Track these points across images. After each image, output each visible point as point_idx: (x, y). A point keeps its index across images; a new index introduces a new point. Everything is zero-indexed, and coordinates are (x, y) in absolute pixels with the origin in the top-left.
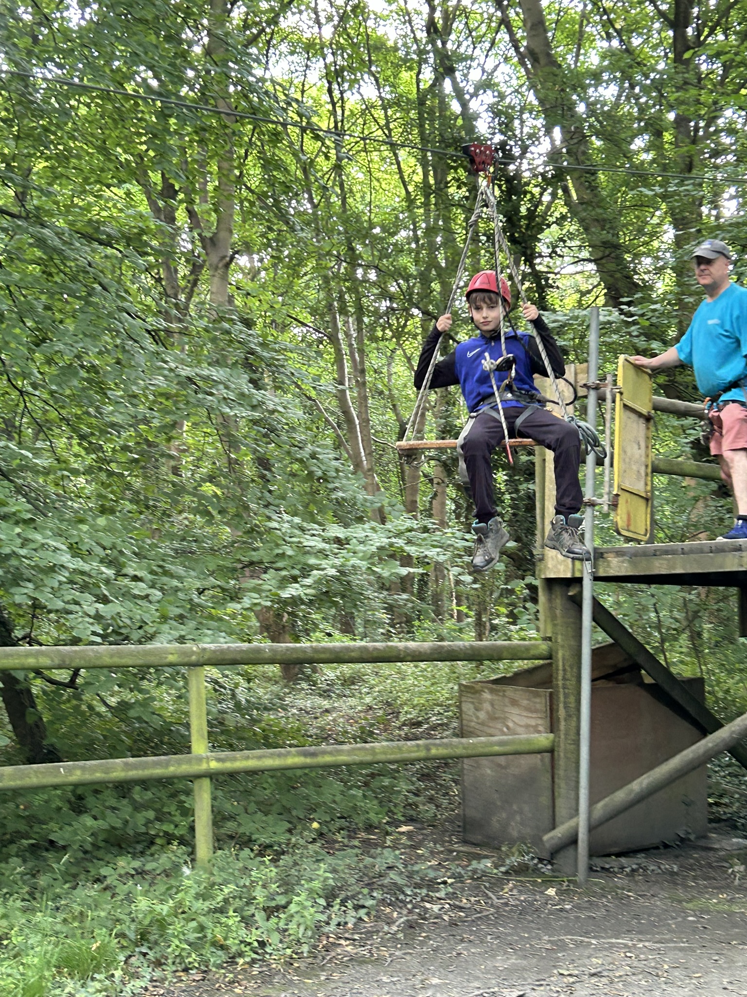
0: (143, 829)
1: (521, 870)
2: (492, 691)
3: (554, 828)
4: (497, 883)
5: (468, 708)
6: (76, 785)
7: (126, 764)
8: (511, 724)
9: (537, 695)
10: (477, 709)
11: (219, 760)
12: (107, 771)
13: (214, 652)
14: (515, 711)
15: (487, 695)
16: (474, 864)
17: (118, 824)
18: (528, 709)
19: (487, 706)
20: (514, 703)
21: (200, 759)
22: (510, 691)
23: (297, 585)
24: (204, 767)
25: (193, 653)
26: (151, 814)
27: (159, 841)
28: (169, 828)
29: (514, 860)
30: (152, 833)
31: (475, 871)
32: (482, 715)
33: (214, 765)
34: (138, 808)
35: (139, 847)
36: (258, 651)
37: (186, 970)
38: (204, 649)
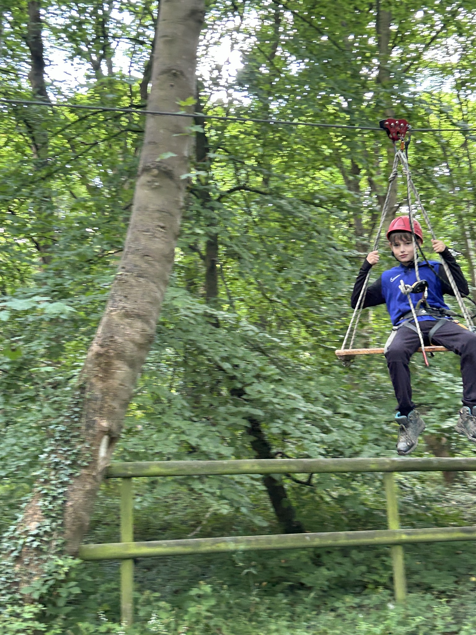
0: (359, 578)
6: (316, 548)
7: (348, 535)
11: (408, 534)
12: (336, 539)
13: (400, 462)
17: (343, 573)
21: (394, 533)
23: (452, 419)
24: (397, 538)
25: (387, 463)
26: (363, 568)
27: (370, 586)
28: (376, 577)
30: (366, 580)
33: (404, 537)
34: (355, 564)
35: (358, 590)
36: (429, 462)
38: (393, 461)
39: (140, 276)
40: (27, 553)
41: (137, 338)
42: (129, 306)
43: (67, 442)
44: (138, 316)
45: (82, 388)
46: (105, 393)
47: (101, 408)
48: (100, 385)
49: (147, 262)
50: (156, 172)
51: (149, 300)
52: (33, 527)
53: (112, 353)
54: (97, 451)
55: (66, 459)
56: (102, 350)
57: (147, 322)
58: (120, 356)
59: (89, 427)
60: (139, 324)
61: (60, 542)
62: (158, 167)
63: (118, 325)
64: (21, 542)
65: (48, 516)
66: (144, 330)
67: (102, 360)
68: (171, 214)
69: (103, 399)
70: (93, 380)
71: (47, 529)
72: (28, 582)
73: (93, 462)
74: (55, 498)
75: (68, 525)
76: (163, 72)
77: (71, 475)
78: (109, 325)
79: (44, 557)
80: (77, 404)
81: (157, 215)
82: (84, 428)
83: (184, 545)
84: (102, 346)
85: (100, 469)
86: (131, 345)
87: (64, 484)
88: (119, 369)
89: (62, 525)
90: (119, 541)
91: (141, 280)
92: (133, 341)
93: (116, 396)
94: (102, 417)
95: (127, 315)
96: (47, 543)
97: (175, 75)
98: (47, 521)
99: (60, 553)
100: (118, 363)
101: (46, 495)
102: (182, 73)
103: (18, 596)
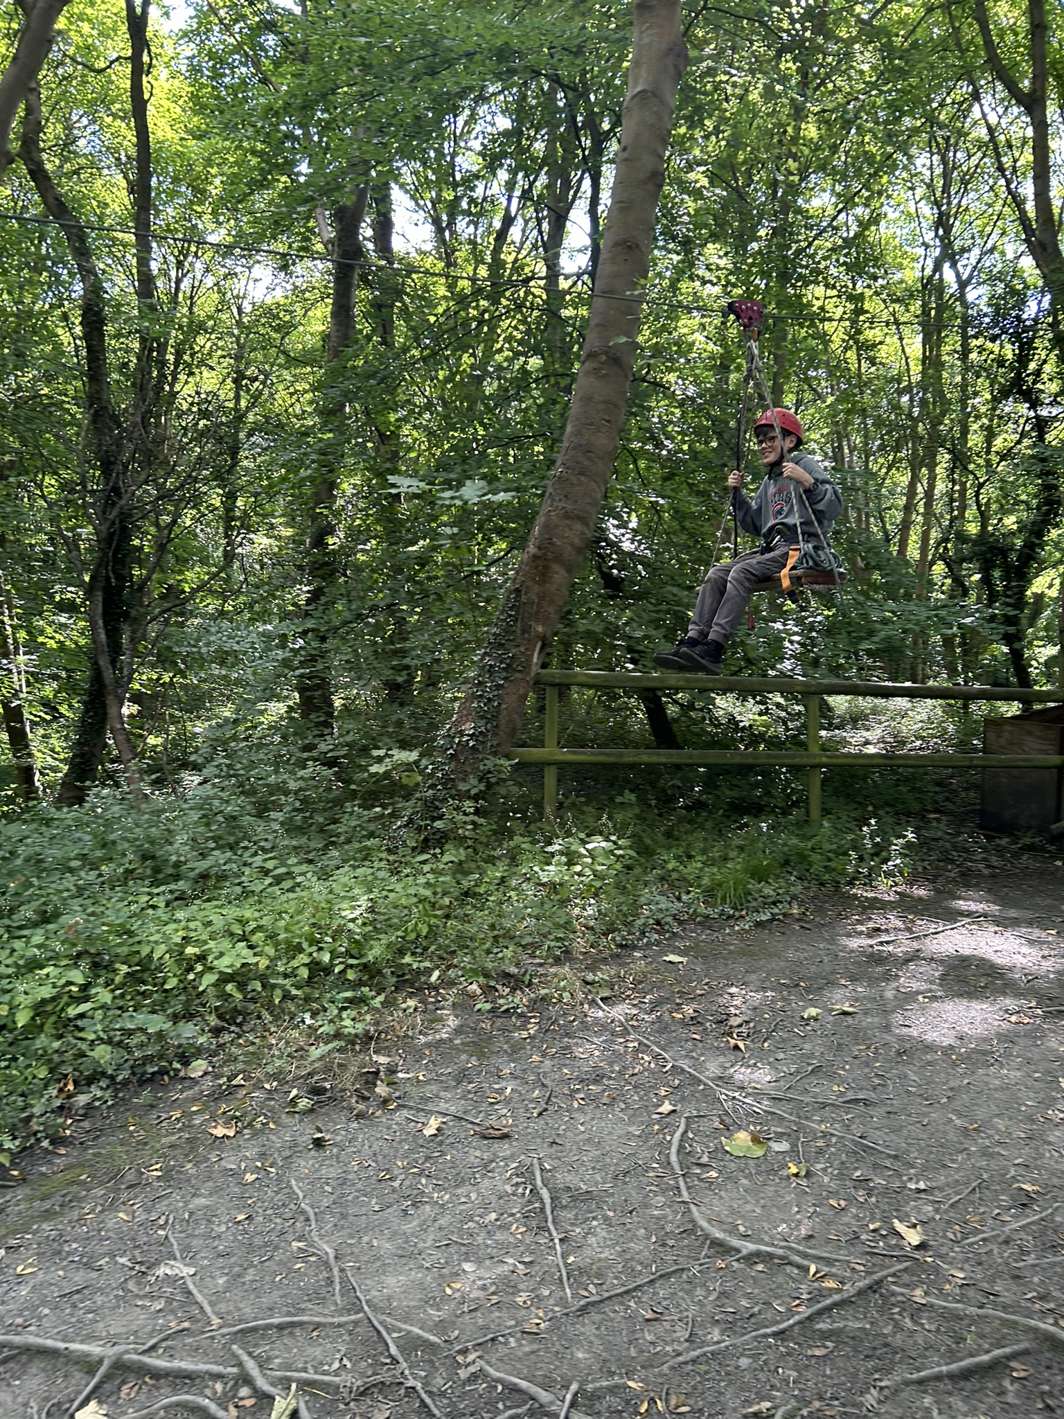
1: (1030, 848)
2: (1012, 724)
3: (1058, 820)
4: (1016, 855)
5: (991, 736)
8: (1025, 748)
9: (1049, 728)
10: (999, 737)
11: (827, 757)
13: (825, 685)
14: (1030, 739)
15: (1007, 728)
16: (998, 841)
18: (1042, 739)
19: (1006, 735)
20: (1030, 733)
21: (815, 756)
22: (1027, 725)
24: (817, 760)
25: (813, 685)
29: (1028, 841)
31: (998, 845)
32: (1002, 741)
33: (823, 760)
36: (857, 686)
37: (822, 884)
39: (581, 473)
40: (462, 753)
41: (576, 541)
42: (569, 507)
43: (502, 645)
44: (579, 518)
45: (518, 591)
46: (542, 597)
47: (538, 612)
48: (536, 589)
49: (589, 459)
50: (604, 358)
51: (589, 500)
52: (469, 728)
53: (550, 555)
54: (532, 656)
55: (501, 662)
56: (539, 553)
57: (587, 525)
58: (558, 559)
59: (524, 631)
60: (579, 527)
61: (495, 743)
62: (606, 353)
63: (557, 526)
64: (457, 740)
65: (482, 717)
66: (582, 533)
67: (540, 562)
68: (616, 406)
69: (539, 603)
70: (529, 584)
71: (483, 729)
72: (464, 780)
73: (527, 667)
74: (489, 700)
75: (502, 727)
76: (616, 244)
77: (505, 679)
78: (546, 527)
79: (480, 756)
80: (511, 609)
81: (602, 406)
82: (519, 632)
83: (608, 755)
84: (539, 548)
85: (533, 674)
86: (570, 549)
87: (498, 687)
88: (556, 573)
89: (497, 726)
90: (543, 747)
91: (583, 478)
92: (572, 545)
93: (552, 601)
94: (537, 621)
95: (567, 516)
96: (483, 742)
97: (629, 247)
98: (482, 722)
99: (495, 754)
100: (555, 567)
101: (481, 696)
102: (637, 246)
103: (454, 792)
